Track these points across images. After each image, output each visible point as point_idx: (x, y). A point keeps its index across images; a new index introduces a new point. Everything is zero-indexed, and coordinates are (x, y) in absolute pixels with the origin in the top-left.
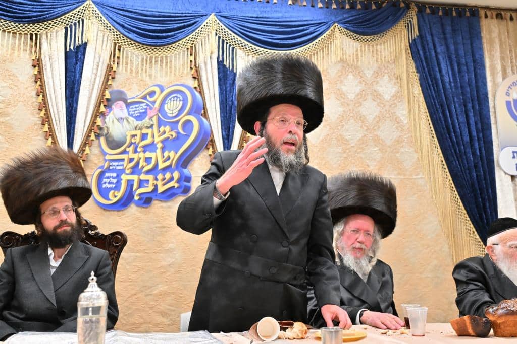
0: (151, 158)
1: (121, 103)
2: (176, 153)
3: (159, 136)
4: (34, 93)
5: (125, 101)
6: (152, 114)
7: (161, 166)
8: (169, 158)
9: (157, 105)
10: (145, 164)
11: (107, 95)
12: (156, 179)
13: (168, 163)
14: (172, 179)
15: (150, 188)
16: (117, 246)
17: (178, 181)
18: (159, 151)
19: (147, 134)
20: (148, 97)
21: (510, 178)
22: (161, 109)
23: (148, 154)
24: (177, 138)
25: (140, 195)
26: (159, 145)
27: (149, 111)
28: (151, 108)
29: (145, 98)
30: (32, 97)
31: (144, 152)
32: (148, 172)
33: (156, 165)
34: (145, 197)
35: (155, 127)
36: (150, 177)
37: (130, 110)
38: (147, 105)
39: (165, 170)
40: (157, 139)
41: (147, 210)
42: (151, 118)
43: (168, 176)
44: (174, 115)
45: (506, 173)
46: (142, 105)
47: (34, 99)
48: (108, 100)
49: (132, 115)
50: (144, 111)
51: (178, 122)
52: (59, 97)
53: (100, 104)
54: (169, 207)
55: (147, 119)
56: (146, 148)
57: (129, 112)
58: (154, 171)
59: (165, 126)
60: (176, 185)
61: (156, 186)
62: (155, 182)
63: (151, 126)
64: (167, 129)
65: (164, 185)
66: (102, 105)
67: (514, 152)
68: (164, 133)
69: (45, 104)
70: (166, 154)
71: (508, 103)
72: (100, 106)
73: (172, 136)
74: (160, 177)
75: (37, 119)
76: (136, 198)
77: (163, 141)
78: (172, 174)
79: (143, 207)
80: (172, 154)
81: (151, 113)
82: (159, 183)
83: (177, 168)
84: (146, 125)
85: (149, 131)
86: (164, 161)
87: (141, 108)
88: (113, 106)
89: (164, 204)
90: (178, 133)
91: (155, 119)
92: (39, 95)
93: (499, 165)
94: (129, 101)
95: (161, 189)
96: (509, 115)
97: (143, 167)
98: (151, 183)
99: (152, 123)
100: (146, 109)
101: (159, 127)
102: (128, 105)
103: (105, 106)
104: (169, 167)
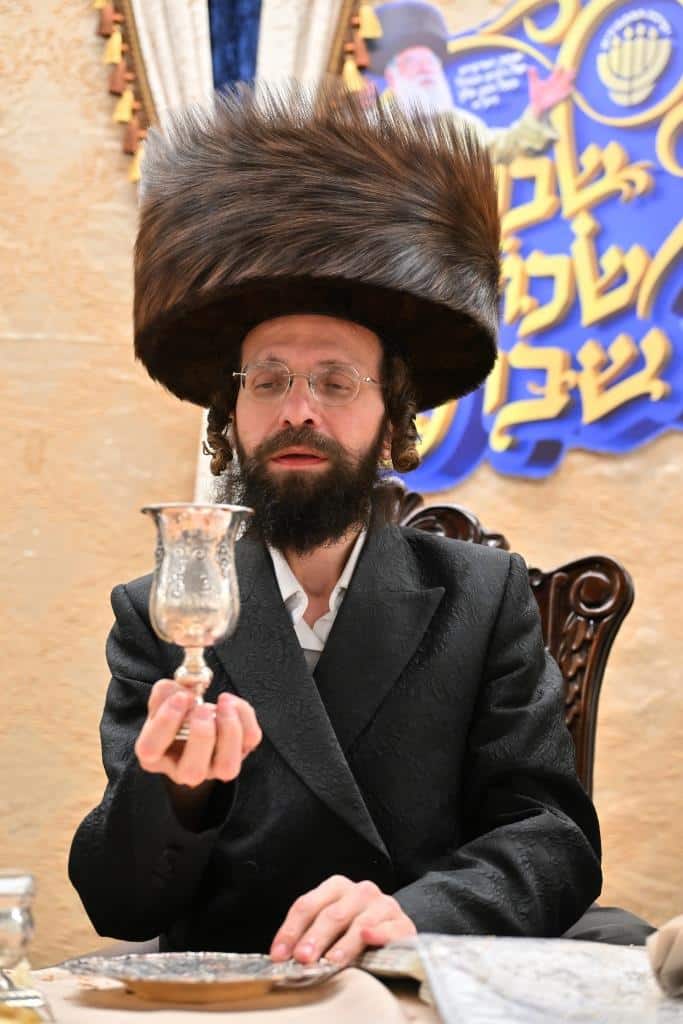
0: (550, 279)
1: (423, 56)
2: (652, 254)
3: (581, 187)
4: (88, 28)
5: (438, 45)
6: (549, 98)
7: (593, 309)
8: (622, 277)
9: (567, 58)
10: (526, 302)
11: (370, 27)
12: (576, 366)
13: (618, 299)
14: (637, 364)
15: (551, 404)
16: (598, 618)
17: (665, 372)
18: (581, 248)
19: (531, 181)
20: (529, 27)
22: (584, 76)
23: (539, 264)
24: (653, 195)
25: (514, 429)
26: (583, 225)
27: (535, 85)
28: (544, 74)
29: (515, 30)
30: (79, 43)
31: (524, 252)
32: (541, 337)
33: (573, 308)
34: (533, 436)
35: (563, 151)
36: (551, 357)
37: (460, 81)
38: (528, 60)
39: (609, 325)
40: (574, 200)
41: (542, 490)
42: (544, 115)
43: (621, 350)
44: (638, 97)
46: (505, 59)
47: (88, 54)
48: (370, 44)
49: (467, 105)
50: (513, 84)
51: (653, 127)
52: (187, 35)
53: (342, 63)
54: (631, 479)
55: (529, 116)
56: (533, 236)
57: (454, 90)
58: (563, 329)
59: (603, 145)
60: (657, 389)
61: (574, 393)
62: (571, 377)
63: (548, 148)
64: (613, 154)
65: (608, 386)
66: (350, 67)
68: (600, 172)
69: (131, 68)
70: (611, 260)
72: (340, 71)
73: (632, 183)
74: (589, 354)
75: (101, 132)
76: (499, 443)
77: (597, 208)
78: (637, 342)
79: (526, 481)
80: (634, 260)
81: (543, 92)
82: (588, 383)
83: (657, 316)
84: (525, 144)
85: (539, 168)
86: (605, 291)
87: (502, 74)
88: (393, 71)
89: (607, 468)
90: (658, 173)
91: (560, 117)
92: (107, 36)
94: (454, 47)
95: (594, 407)
97: (519, 317)
98: (555, 378)
99: (548, 134)
100: (524, 77)
101: (579, 148)
102: (451, 63)
103: (362, 69)
104: (626, 313)
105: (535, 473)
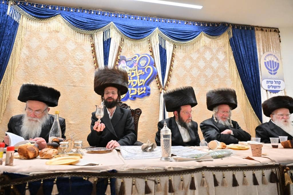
0: (135, 82)
1: (124, 61)
2: (145, 80)
3: (138, 74)
4: (92, 57)
5: (125, 60)
7: (139, 85)
8: (142, 82)
9: (137, 62)
10: (133, 84)
11: (119, 58)
12: (137, 90)
14: (143, 90)
15: (135, 93)
16: (138, 114)
17: (145, 91)
18: (138, 79)
19: (134, 73)
20: (134, 59)
21: (265, 91)
22: (139, 63)
23: (134, 80)
24: (145, 74)
25: (132, 95)
26: (138, 77)
27: (134, 64)
28: (135, 63)
29: (132, 59)
30: (91, 58)
31: (133, 79)
32: (134, 87)
33: (137, 85)
34: (133, 96)
35: (137, 70)
36: (135, 89)
37: (127, 63)
38: (134, 62)
39: (140, 86)
40: (137, 75)
42: (135, 67)
43: (142, 88)
44: (143, 66)
45: (264, 89)
46: (131, 62)
47: (92, 59)
48: (119, 59)
49: (128, 66)
50: (132, 64)
51: (145, 68)
52: (101, 58)
53: (116, 61)
54: (142, 100)
55: (134, 67)
56: (133, 78)
57: (127, 64)
58: (136, 87)
59: (140, 70)
60: (145, 92)
61: (137, 92)
62: (137, 91)
63: (135, 70)
64: (141, 71)
65: (140, 92)
66: (117, 62)
67: (267, 81)
68: (140, 72)
69: (96, 61)
70: (141, 80)
71: (265, 63)
72: (116, 62)
73: (143, 73)
74: (139, 89)
75: (93, 67)
76: (130, 97)
77: (140, 76)
78: (143, 88)
79: (133, 100)
80: (143, 80)
81: (135, 65)
82: (139, 91)
83: (145, 86)
84: (133, 69)
85: (134, 72)
86: (140, 83)
87: (131, 63)
88: (121, 62)
89: (140, 99)
90: (145, 72)
91: (136, 67)
92: (94, 58)
93: (262, 86)
94: (127, 60)
95: (139, 94)
96: (265, 67)
97: (132, 85)
98: (136, 91)
99: (135, 69)
100: (133, 63)
101: (138, 70)
102: (126, 62)
103: (118, 62)
104: (142, 85)
105: (134, 100)
